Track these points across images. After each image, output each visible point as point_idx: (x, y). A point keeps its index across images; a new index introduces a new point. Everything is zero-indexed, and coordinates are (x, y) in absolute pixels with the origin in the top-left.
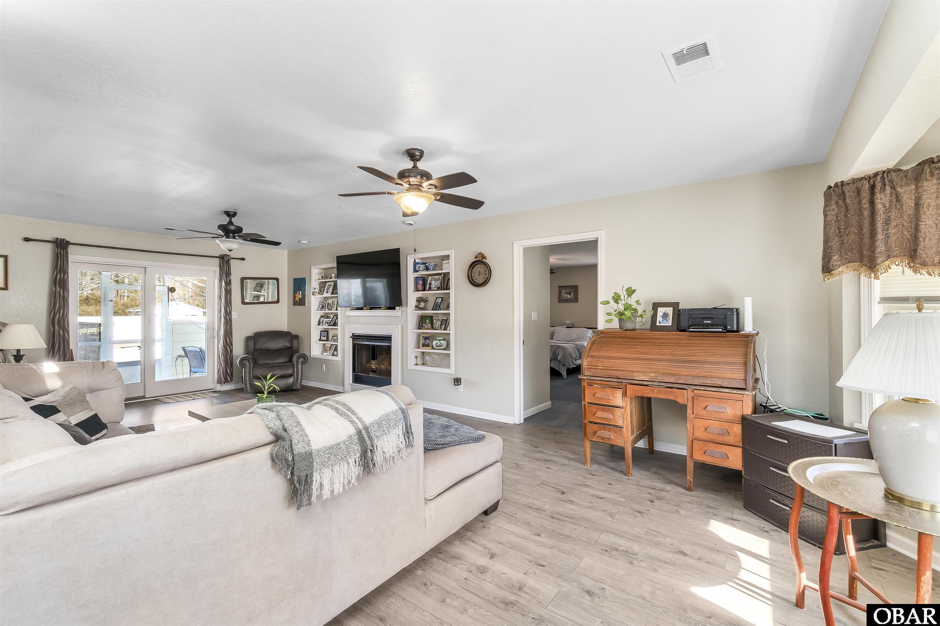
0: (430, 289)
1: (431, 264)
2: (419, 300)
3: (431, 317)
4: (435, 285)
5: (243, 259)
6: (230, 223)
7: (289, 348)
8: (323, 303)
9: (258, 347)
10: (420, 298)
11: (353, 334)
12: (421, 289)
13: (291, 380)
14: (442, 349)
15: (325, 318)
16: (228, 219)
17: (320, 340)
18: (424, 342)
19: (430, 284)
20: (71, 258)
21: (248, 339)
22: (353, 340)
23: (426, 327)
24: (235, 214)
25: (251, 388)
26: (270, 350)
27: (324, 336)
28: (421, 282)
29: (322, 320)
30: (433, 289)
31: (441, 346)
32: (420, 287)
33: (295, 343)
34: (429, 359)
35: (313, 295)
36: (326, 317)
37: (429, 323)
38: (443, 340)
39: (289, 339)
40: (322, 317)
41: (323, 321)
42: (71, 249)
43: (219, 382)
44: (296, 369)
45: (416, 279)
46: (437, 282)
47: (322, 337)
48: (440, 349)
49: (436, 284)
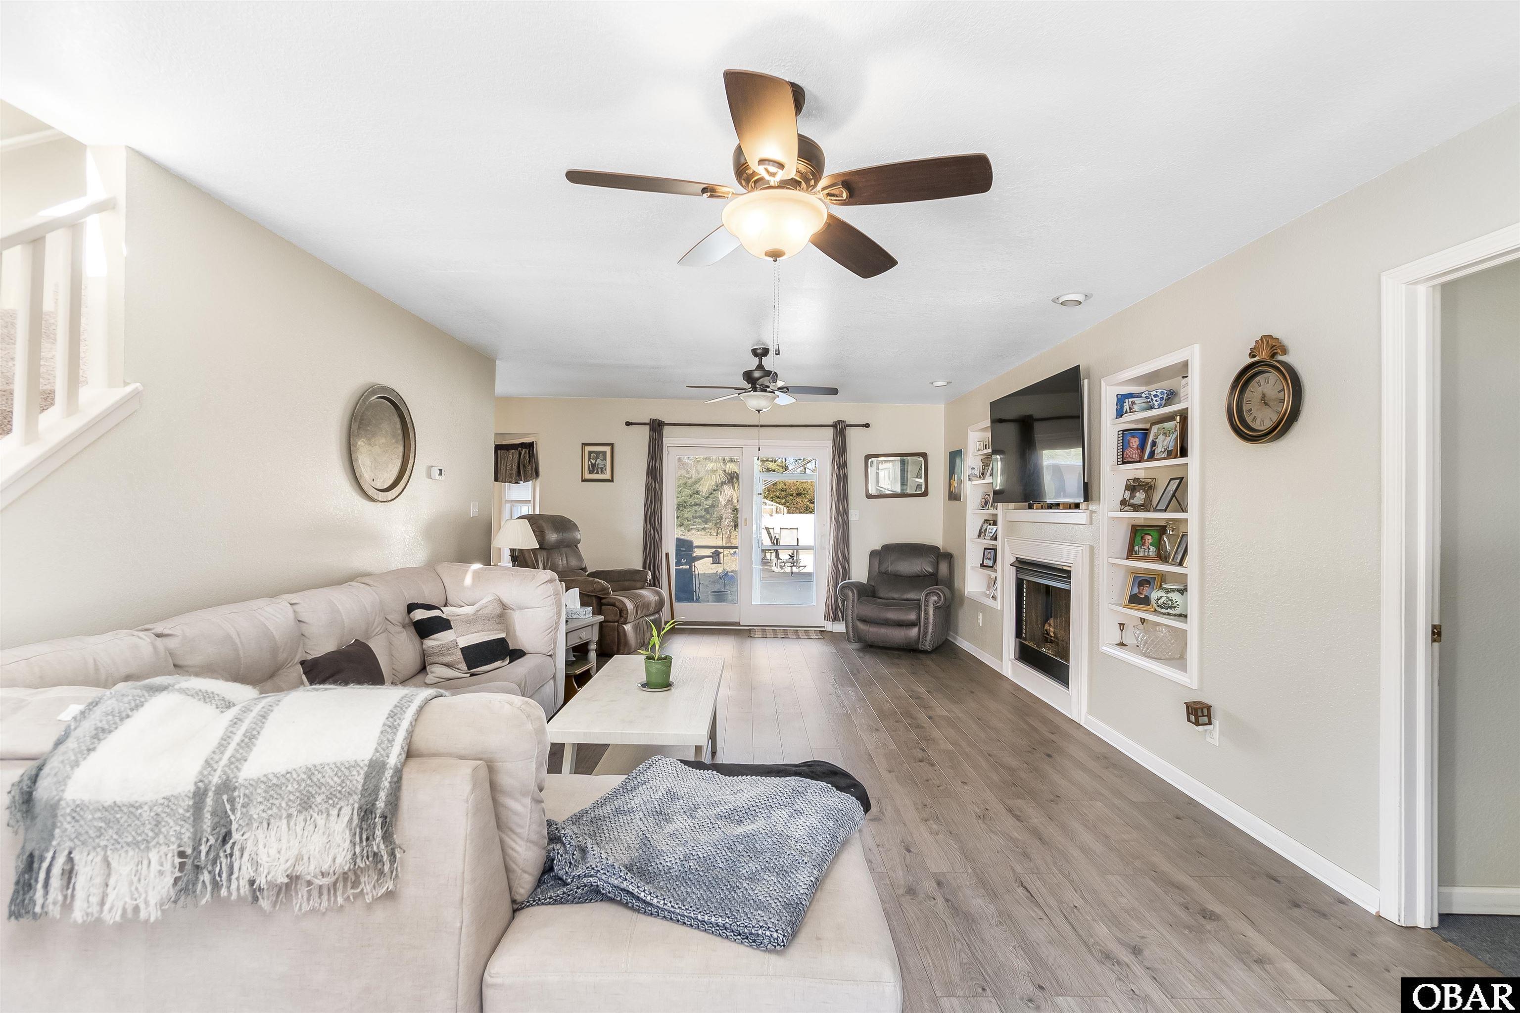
0: (1152, 456)
1: (1153, 393)
2: (1133, 486)
3: (1162, 530)
4: (1163, 447)
5: (867, 426)
6: (760, 367)
7: (931, 574)
8: (987, 496)
9: (883, 569)
10: (1135, 480)
11: (1017, 558)
12: (1136, 457)
13: (914, 632)
14: (1175, 615)
15: (990, 525)
16: (756, 361)
17: (982, 565)
18: (1136, 590)
19: (1154, 444)
20: (666, 441)
21: (873, 554)
22: (1017, 571)
23: (1141, 554)
24: (766, 352)
25: (854, 634)
26: (901, 576)
27: (989, 559)
28: (1135, 442)
29: (984, 528)
30: (1159, 457)
31: (1170, 607)
32: (1134, 454)
33: (943, 568)
34: (1144, 637)
35: (970, 480)
36: (992, 522)
37: (1151, 544)
38: (1178, 590)
39: (932, 560)
40: (986, 521)
41: (986, 529)
42: (666, 430)
43: (827, 618)
44: (925, 613)
45: (1125, 434)
46: (1169, 438)
47: (985, 561)
48: (1169, 614)
49: (1165, 443)
